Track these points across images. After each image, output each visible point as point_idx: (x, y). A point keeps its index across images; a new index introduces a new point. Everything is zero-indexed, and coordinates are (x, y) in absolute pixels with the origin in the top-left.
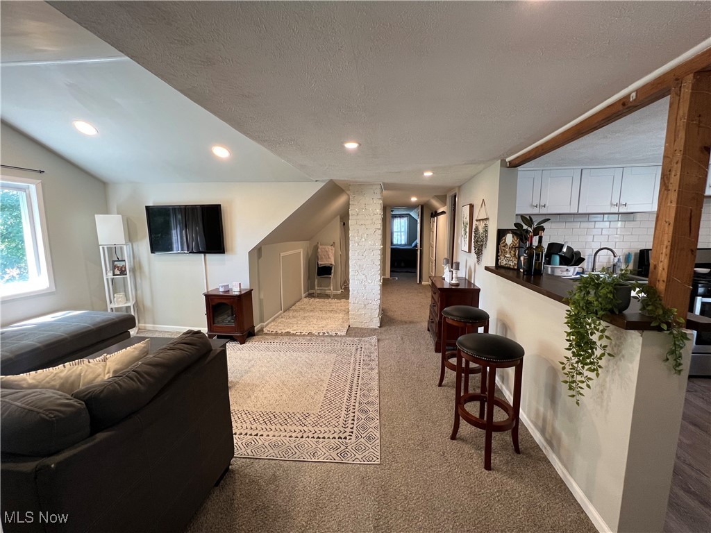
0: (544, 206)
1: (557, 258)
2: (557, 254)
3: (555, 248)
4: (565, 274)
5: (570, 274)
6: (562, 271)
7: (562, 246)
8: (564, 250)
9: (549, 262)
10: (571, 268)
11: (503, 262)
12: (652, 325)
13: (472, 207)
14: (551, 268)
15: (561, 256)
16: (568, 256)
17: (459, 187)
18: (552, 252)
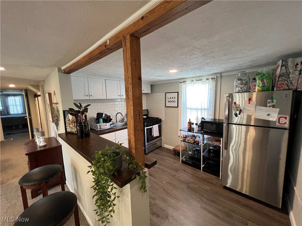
0: (91, 96)
1: (101, 120)
2: (101, 118)
3: (99, 115)
4: (105, 127)
5: (108, 126)
6: (104, 126)
7: (102, 114)
8: (104, 116)
9: (98, 122)
10: (108, 124)
11: (69, 130)
12: (132, 178)
13: (50, 94)
14: (99, 125)
15: (103, 119)
16: (106, 118)
17: (44, 81)
18: (99, 117)
